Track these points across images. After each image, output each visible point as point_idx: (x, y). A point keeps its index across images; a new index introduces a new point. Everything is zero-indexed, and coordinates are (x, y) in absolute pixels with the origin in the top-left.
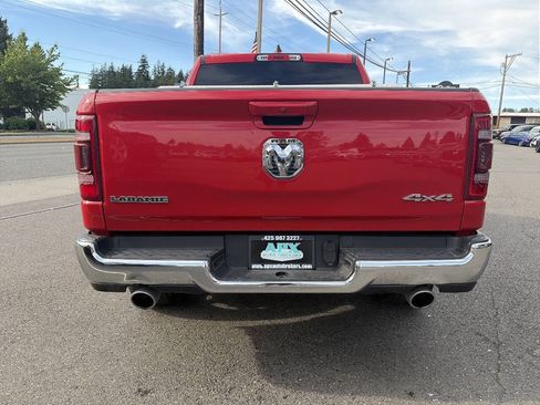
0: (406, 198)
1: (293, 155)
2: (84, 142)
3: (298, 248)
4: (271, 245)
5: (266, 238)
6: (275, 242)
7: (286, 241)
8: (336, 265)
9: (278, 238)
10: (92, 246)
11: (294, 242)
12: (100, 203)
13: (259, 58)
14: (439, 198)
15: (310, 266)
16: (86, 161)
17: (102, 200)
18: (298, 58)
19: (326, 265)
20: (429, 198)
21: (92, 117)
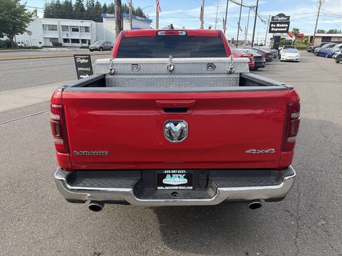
0: (248, 152)
1: (182, 130)
2: (56, 120)
3: (185, 177)
4: (168, 176)
5: (165, 172)
6: (171, 174)
7: (177, 173)
8: (207, 187)
9: (172, 172)
10: (64, 179)
11: (182, 174)
12: (68, 154)
13: (159, 33)
14: (267, 151)
15: (191, 188)
16: (58, 131)
17: (69, 152)
18: (184, 33)
19: (200, 187)
20: (261, 152)
21: (61, 106)
